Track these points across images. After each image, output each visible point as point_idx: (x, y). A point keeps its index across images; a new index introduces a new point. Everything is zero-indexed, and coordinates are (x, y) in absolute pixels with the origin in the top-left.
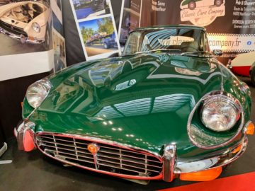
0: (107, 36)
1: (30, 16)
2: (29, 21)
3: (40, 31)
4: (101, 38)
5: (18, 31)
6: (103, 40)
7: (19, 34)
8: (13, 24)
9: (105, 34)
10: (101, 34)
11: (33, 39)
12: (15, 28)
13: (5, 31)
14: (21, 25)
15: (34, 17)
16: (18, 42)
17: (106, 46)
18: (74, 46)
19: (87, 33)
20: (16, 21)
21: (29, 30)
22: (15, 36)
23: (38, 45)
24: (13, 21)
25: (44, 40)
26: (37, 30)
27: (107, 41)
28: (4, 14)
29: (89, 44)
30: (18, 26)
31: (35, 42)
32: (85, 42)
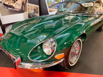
0: (57, 4)
1: (15, 1)
2: (15, 2)
3: (19, 6)
4: (55, 4)
5: (11, 7)
6: (56, 5)
7: (11, 8)
8: (9, 4)
9: (57, 2)
10: (55, 3)
11: (16, 9)
12: (10, 6)
13: (6, 7)
14: (12, 4)
15: (16, 1)
16: (11, 10)
17: (57, 8)
18: (44, 8)
19: (49, 2)
20: (10, 3)
21: (15, 6)
22: (10, 9)
23: (19, 11)
24: (9, 3)
25: (21, 9)
26: (18, 6)
27: (57, 6)
28: (5, 1)
29: (50, 7)
30: (11, 5)
31: (17, 10)
32: (48, 6)
